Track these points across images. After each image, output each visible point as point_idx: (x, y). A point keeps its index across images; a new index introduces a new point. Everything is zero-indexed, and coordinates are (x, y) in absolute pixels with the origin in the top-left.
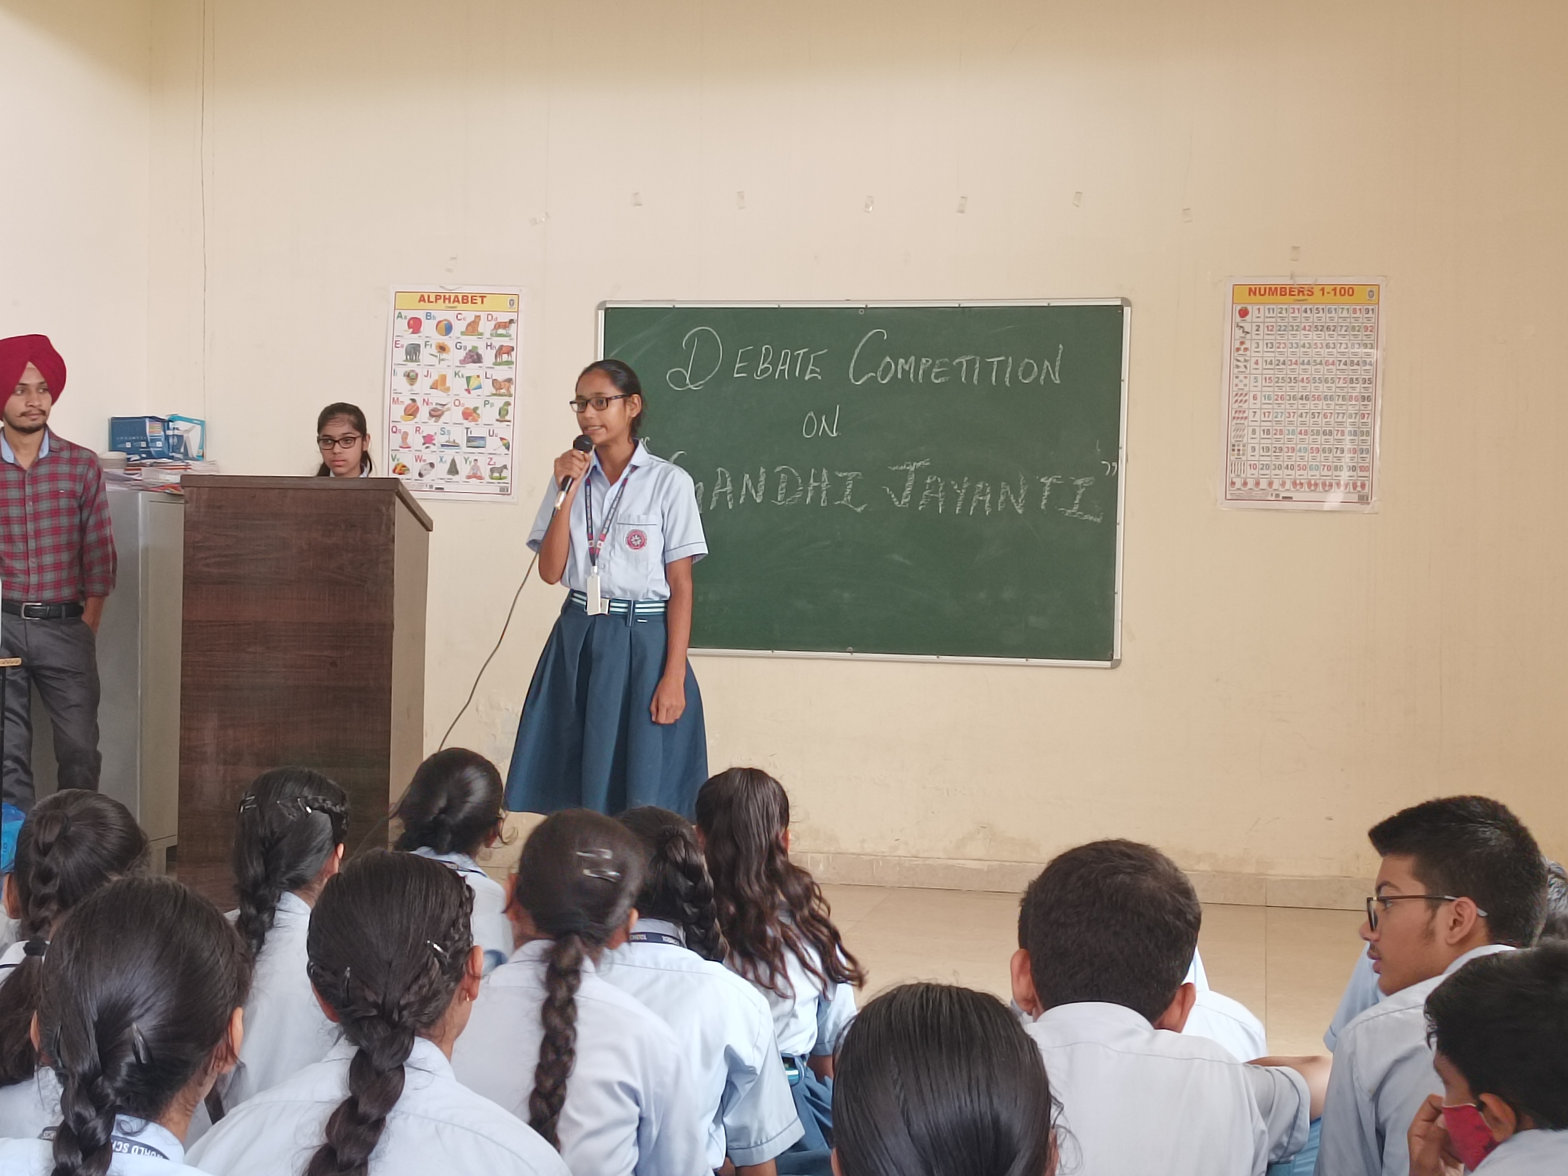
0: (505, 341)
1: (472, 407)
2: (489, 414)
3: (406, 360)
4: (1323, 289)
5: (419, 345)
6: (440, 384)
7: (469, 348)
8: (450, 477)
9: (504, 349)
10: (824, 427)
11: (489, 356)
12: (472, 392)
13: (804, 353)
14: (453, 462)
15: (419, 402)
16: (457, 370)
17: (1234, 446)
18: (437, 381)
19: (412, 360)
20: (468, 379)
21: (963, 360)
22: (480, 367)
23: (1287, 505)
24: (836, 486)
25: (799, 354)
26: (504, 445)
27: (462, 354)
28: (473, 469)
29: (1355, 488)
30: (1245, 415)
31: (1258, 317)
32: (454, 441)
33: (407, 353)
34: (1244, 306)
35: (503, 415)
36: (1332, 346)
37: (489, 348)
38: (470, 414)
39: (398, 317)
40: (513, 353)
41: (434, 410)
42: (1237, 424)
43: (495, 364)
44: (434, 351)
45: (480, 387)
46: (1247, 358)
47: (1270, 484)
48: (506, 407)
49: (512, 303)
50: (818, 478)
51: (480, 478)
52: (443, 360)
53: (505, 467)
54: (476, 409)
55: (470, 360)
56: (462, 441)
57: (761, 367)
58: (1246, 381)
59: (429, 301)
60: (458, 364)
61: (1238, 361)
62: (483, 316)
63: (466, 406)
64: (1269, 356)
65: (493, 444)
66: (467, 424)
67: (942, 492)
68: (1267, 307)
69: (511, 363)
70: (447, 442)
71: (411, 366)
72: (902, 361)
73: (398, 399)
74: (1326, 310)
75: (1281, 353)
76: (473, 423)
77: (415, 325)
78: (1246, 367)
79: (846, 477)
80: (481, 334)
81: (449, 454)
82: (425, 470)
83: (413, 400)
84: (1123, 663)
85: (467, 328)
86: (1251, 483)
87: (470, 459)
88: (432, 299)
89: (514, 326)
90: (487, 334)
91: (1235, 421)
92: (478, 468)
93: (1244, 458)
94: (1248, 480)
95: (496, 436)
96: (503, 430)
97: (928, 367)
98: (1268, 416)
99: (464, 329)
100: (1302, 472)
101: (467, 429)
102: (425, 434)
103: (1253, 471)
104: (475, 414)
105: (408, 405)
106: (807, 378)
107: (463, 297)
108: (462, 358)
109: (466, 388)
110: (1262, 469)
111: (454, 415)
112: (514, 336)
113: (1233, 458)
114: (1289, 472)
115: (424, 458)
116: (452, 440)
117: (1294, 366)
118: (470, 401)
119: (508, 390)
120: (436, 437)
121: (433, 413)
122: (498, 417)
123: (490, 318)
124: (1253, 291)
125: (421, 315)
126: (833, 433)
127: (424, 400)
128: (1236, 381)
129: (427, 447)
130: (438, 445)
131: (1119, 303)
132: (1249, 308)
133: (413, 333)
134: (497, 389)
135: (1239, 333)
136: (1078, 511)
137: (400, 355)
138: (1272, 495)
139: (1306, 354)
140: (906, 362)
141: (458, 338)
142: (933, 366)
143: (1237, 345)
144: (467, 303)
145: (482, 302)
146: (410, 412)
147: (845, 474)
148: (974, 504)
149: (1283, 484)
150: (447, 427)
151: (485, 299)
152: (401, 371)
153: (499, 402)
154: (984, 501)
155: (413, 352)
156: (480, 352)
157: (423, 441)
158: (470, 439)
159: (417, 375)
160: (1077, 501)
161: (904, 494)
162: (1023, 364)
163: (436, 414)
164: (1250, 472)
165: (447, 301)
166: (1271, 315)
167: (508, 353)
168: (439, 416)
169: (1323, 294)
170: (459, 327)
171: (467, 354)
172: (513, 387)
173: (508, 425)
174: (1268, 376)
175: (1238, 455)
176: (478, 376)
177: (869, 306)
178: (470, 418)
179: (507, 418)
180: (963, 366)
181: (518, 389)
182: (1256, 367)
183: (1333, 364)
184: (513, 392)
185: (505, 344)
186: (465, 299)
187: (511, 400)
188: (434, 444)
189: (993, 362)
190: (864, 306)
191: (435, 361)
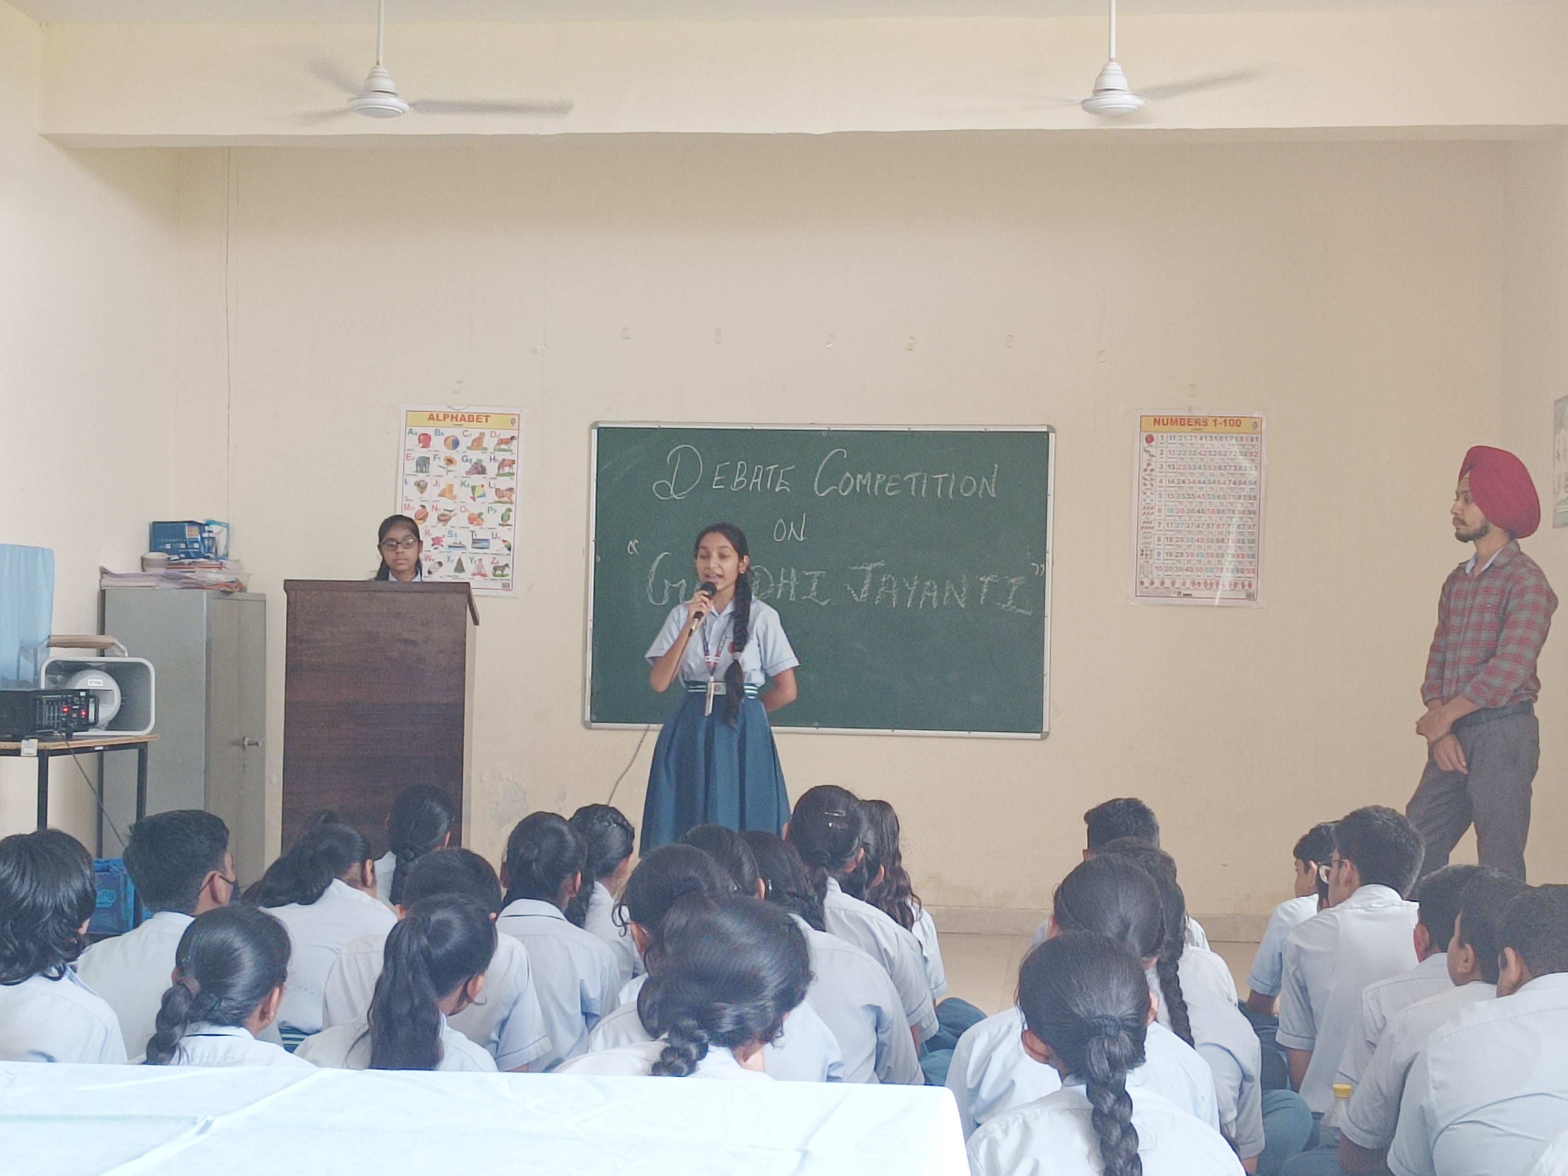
0: (508, 456)
1: (477, 512)
2: (492, 520)
3: (417, 471)
4: (1215, 421)
5: (428, 459)
6: (447, 492)
7: (474, 461)
8: (457, 574)
9: (506, 463)
10: (792, 533)
11: (492, 469)
12: (477, 499)
13: (775, 468)
14: (460, 560)
15: (429, 509)
16: (464, 480)
17: (1142, 551)
18: (445, 489)
19: (422, 471)
20: (473, 489)
21: (913, 476)
22: (484, 478)
23: (1187, 600)
24: (804, 583)
25: (770, 470)
26: (506, 546)
27: (468, 466)
28: (477, 567)
29: (1243, 586)
30: (1151, 525)
31: (1162, 443)
32: (460, 543)
33: (417, 465)
34: (1150, 433)
35: (505, 520)
36: (1223, 468)
37: (492, 461)
38: (476, 519)
39: (409, 433)
40: (514, 466)
41: (442, 515)
42: (1144, 532)
43: (499, 475)
44: (443, 463)
45: (483, 495)
46: (1153, 478)
47: (1173, 584)
48: (507, 513)
49: (513, 422)
50: (787, 576)
51: (484, 575)
52: (450, 471)
53: (507, 565)
54: (481, 514)
55: (475, 472)
56: (468, 543)
57: (737, 480)
58: (1152, 497)
59: (438, 420)
60: (465, 475)
61: (1145, 479)
62: (487, 433)
63: (471, 512)
64: (1172, 476)
65: (496, 546)
66: (472, 527)
67: (895, 588)
68: (1169, 434)
69: (513, 474)
70: (454, 543)
71: (421, 476)
72: (860, 476)
73: (409, 505)
74: (1218, 438)
75: (1181, 474)
76: (478, 527)
77: (425, 440)
78: (1152, 485)
79: (813, 575)
80: (486, 449)
81: (456, 554)
82: (434, 568)
83: (423, 507)
84: (1051, 734)
85: (472, 444)
86: (1157, 583)
87: (475, 559)
88: (441, 417)
89: (515, 442)
90: (491, 449)
91: (1144, 530)
92: (482, 567)
93: (1151, 561)
94: (1155, 580)
95: (499, 538)
96: (505, 533)
97: (883, 482)
98: (1171, 527)
99: (470, 445)
100: (1199, 574)
101: (473, 532)
102: (434, 536)
103: (1158, 573)
104: (479, 520)
105: (419, 511)
106: (777, 490)
107: (469, 416)
108: (468, 470)
109: (472, 496)
110: (1166, 571)
111: (460, 520)
112: (515, 451)
113: (1142, 561)
114: (1189, 573)
115: (432, 558)
116: (458, 542)
117: (1192, 485)
118: (475, 508)
119: (509, 498)
120: (444, 539)
121: (441, 518)
122: (501, 522)
123: (493, 434)
124: (1156, 421)
125: (430, 431)
126: (800, 537)
127: (433, 507)
128: (1144, 497)
129: (435, 548)
130: (446, 546)
131: (1045, 430)
132: (1154, 435)
133: (423, 447)
134: (499, 497)
135: (1146, 456)
136: (1013, 604)
137: (411, 466)
138: (1175, 592)
139: (1202, 474)
140: (864, 478)
141: (465, 452)
142: (887, 481)
143: (1144, 466)
144: (473, 421)
145: (487, 421)
147: (811, 573)
148: (923, 599)
149: (1184, 584)
150: (454, 531)
151: (489, 418)
152: (412, 480)
153: (501, 509)
154: (932, 597)
155: (423, 464)
156: (484, 464)
157: (431, 542)
158: (475, 541)
159: (426, 484)
160: (1010, 598)
161: (863, 590)
162: (964, 480)
163: (443, 519)
164: (1155, 572)
165: (454, 419)
166: (1173, 441)
167: (510, 466)
168: (447, 521)
169: (1216, 425)
170: (465, 443)
171: (472, 466)
172: (514, 496)
173: (509, 529)
174: (1170, 493)
175: (1146, 558)
176: (483, 486)
177: (831, 429)
178: (475, 523)
179: (508, 523)
180: (912, 481)
181: (519, 496)
182: (1161, 485)
183: (1224, 483)
184: (514, 500)
185: (507, 458)
186: (471, 418)
187: (512, 507)
188: (442, 546)
189: (938, 479)
190: (827, 429)
191: (443, 472)
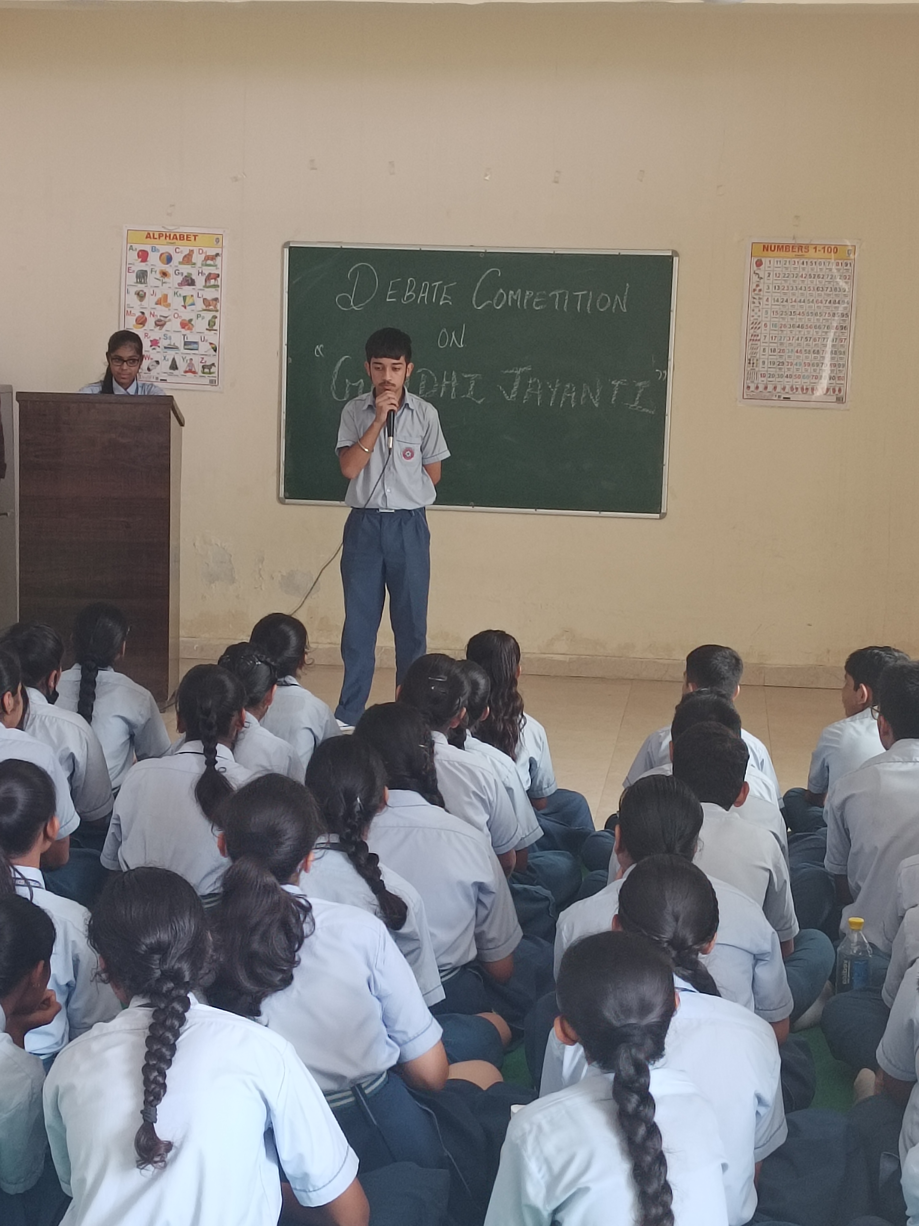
0: (213, 270)
1: (187, 319)
2: (201, 325)
3: (137, 282)
4: (815, 248)
5: (146, 271)
6: (163, 301)
7: (185, 274)
8: (172, 371)
9: (212, 275)
10: (454, 341)
11: (200, 281)
12: (187, 307)
13: (439, 284)
14: (174, 359)
15: (147, 315)
16: (176, 291)
17: (750, 360)
18: (161, 299)
19: (141, 283)
20: (185, 298)
21: (557, 293)
22: (194, 289)
23: (787, 403)
24: (463, 384)
25: (435, 286)
26: (213, 348)
27: (180, 279)
28: (189, 366)
29: (834, 391)
30: (758, 338)
31: (769, 267)
32: (174, 344)
33: (137, 277)
34: (759, 258)
35: (211, 325)
36: (821, 289)
37: (200, 274)
38: (186, 325)
39: (130, 249)
40: (219, 279)
41: (159, 321)
42: (752, 344)
43: (205, 286)
44: (158, 276)
45: (193, 304)
46: (761, 297)
47: (775, 388)
48: (213, 320)
49: (217, 240)
50: (449, 378)
51: (194, 372)
52: (165, 283)
53: (213, 364)
54: (191, 320)
55: (186, 283)
56: (180, 344)
57: (407, 294)
58: (760, 314)
59: (154, 238)
60: (177, 286)
61: (754, 298)
62: (196, 250)
63: (183, 318)
64: (777, 296)
65: (204, 347)
66: (184, 331)
67: (540, 390)
68: (776, 260)
69: (218, 286)
70: (170, 345)
71: (141, 287)
72: (511, 292)
73: (131, 312)
74: (817, 263)
75: (785, 294)
76: (188, 332)
77: (143, 256)
78: (760, 303)
79: (469, 378)
80: (194, 264)
81: (171, 354)
82: (152, 365)
83: (143, 313)
84: (667, 516)
85: (183, 259)
86: (761, 388)
87: (187, 358)
88: (156, 236)
89: (219, 258)
90: (199, 264)
91: (751, 342)
92: (193, 365)
93: (757, 369)
94: (759, 385)
95: (207, 341)
96: (212, 337)
97: (531, 298)
98: (775, 339)
99: (181, 260)
100: (797, 380)
101: (184, 335)
102: (152, 339)
103: (763, 379)
104: (190, 325)
105: (139, 317)
106: (441, 303)
107: (180, 235)
108: (180, 282)
109: (183, 304)
110: (769, 377)
111: (174, 325)
112: (219, 266)
113: (749, 369)
114: (788, 380)
115: (151, 357)
116: (172, 344)
117: (794, 304)
118: (186, 315)
119: (215, 307)
120: (160, 341)
121: (158, 323)
122: (208, 327)
123: (201, 251)
124: (766, 248)
125: (148, 248)
126: (460, 344)
127: (151, 313)
128: (753, 314)
129: (154, 349)
130: (162, 347)
131: (670, 254)
132: (763, 260)
133: (142, 261)
134: (206, 307)
135: (755, 278)
136: (638, 405)
137: (132, 278)
138: (776, 396)
139: (802, 294)
140: (515, 294)
141: (177, 266)
142: (534, 297)
143: (754, 287)
144: (184, 240)
145: (195, 239)
146: (140, 322)
147: (469, 376)
148: (563, 399)
149: (784, 389)
150: (169, 334)
151: (197, 237)
152: (133, 290)
153: (208, 316)
154: (571, 397)
155: (142, 276)
156: (193, 277)
157: (150, 344)
158: (186, 343)
159: (145, 293)
160: (637, 399)
161: (512, 391)
162: (600, 298)
163: (160, 324)
164: (761, 379)
165: (168, 238)
166: (779, 266)
167: (215, 279)
168: (163, 325)
169: (816, 251)
170: (177, 258)
171: (183, 279)
172: (218, 304)
173: (215, 333)
174: (775, 310)
175: (753, 366)
176: (192, 296)
177: (488, 251)
178: (186, 327)
179: (215, 328)
180: (556, 297)
181: (223, 305)
182: (767, 303)
183: (821, 302)
184: (218, 308)
185: (212, 272)
186: (182, 237)
187: (217, 314)
188: (159, 347)
189: (578, 295)
190: (483, 251)
191: (159, 283)
